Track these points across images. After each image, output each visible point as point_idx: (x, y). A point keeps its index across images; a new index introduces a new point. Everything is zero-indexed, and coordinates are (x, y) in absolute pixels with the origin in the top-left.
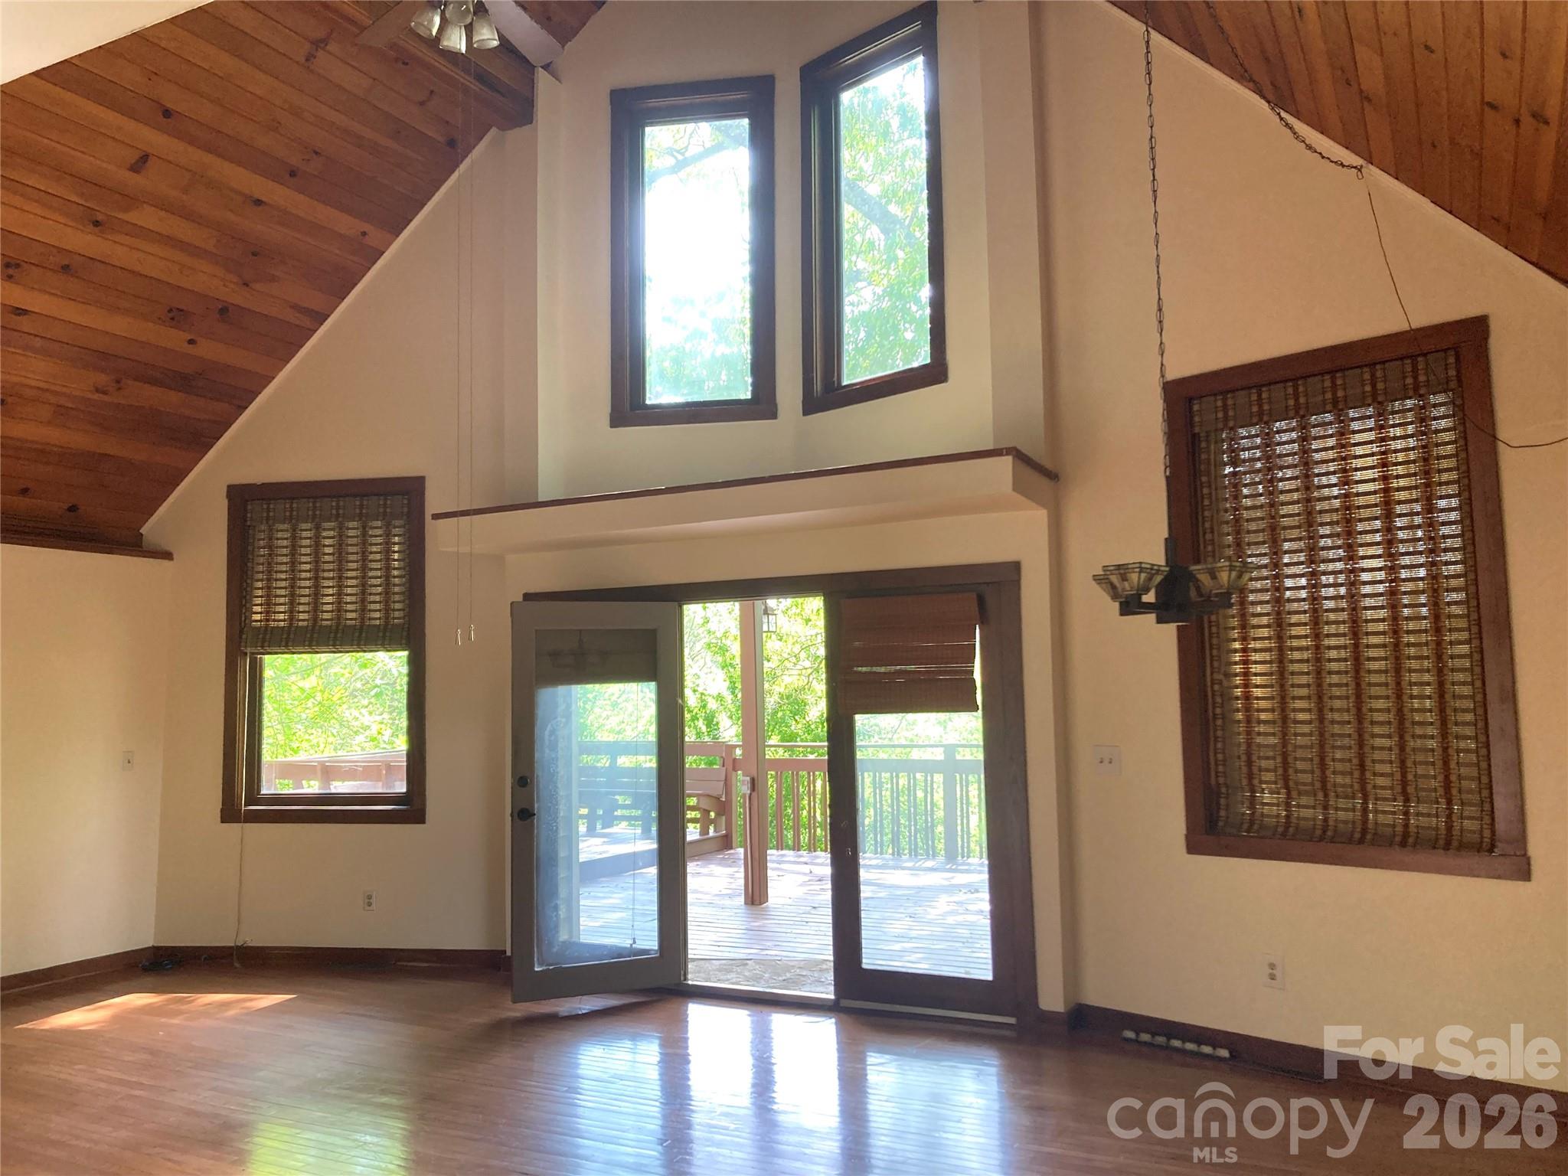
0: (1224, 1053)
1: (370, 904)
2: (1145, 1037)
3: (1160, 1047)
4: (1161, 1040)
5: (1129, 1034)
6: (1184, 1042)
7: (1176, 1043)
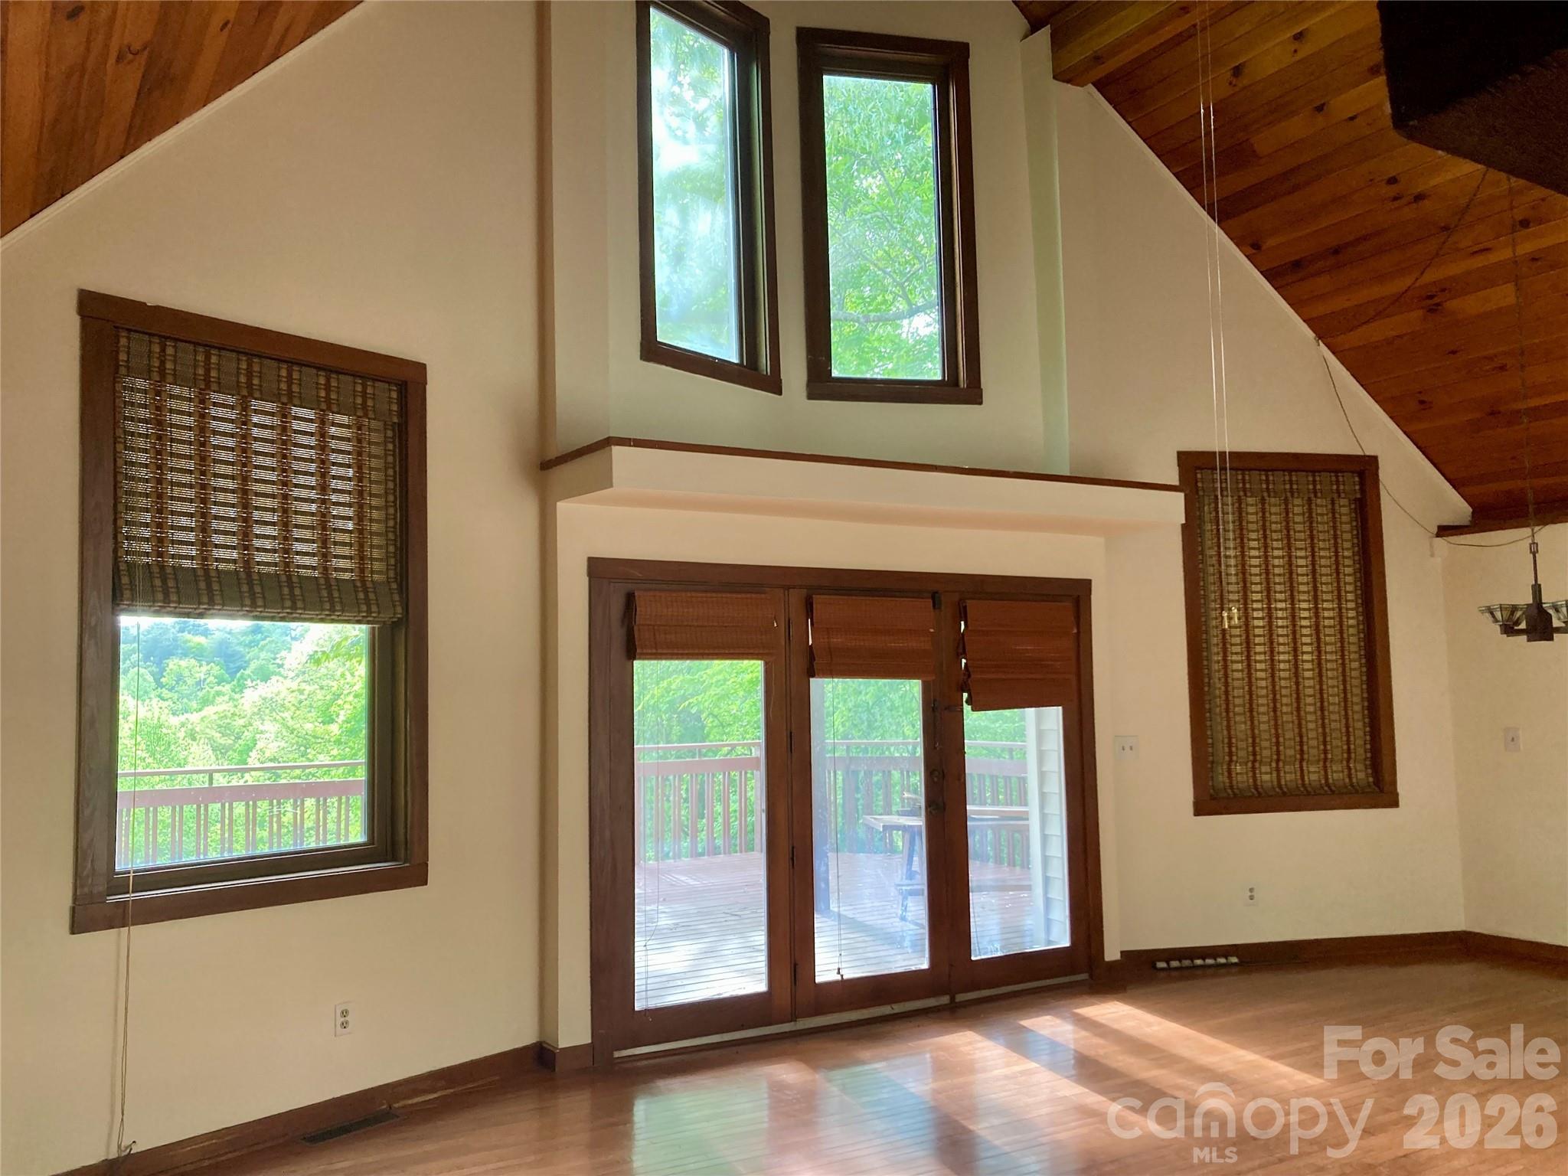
0: (1234, 960)
1: (344, 1025)
2: (1175, 964)
3: (1187, 968)
4: (1187, 963)
5: (1162, 965)
6: (1204, 959)
7: (1199, 962)
